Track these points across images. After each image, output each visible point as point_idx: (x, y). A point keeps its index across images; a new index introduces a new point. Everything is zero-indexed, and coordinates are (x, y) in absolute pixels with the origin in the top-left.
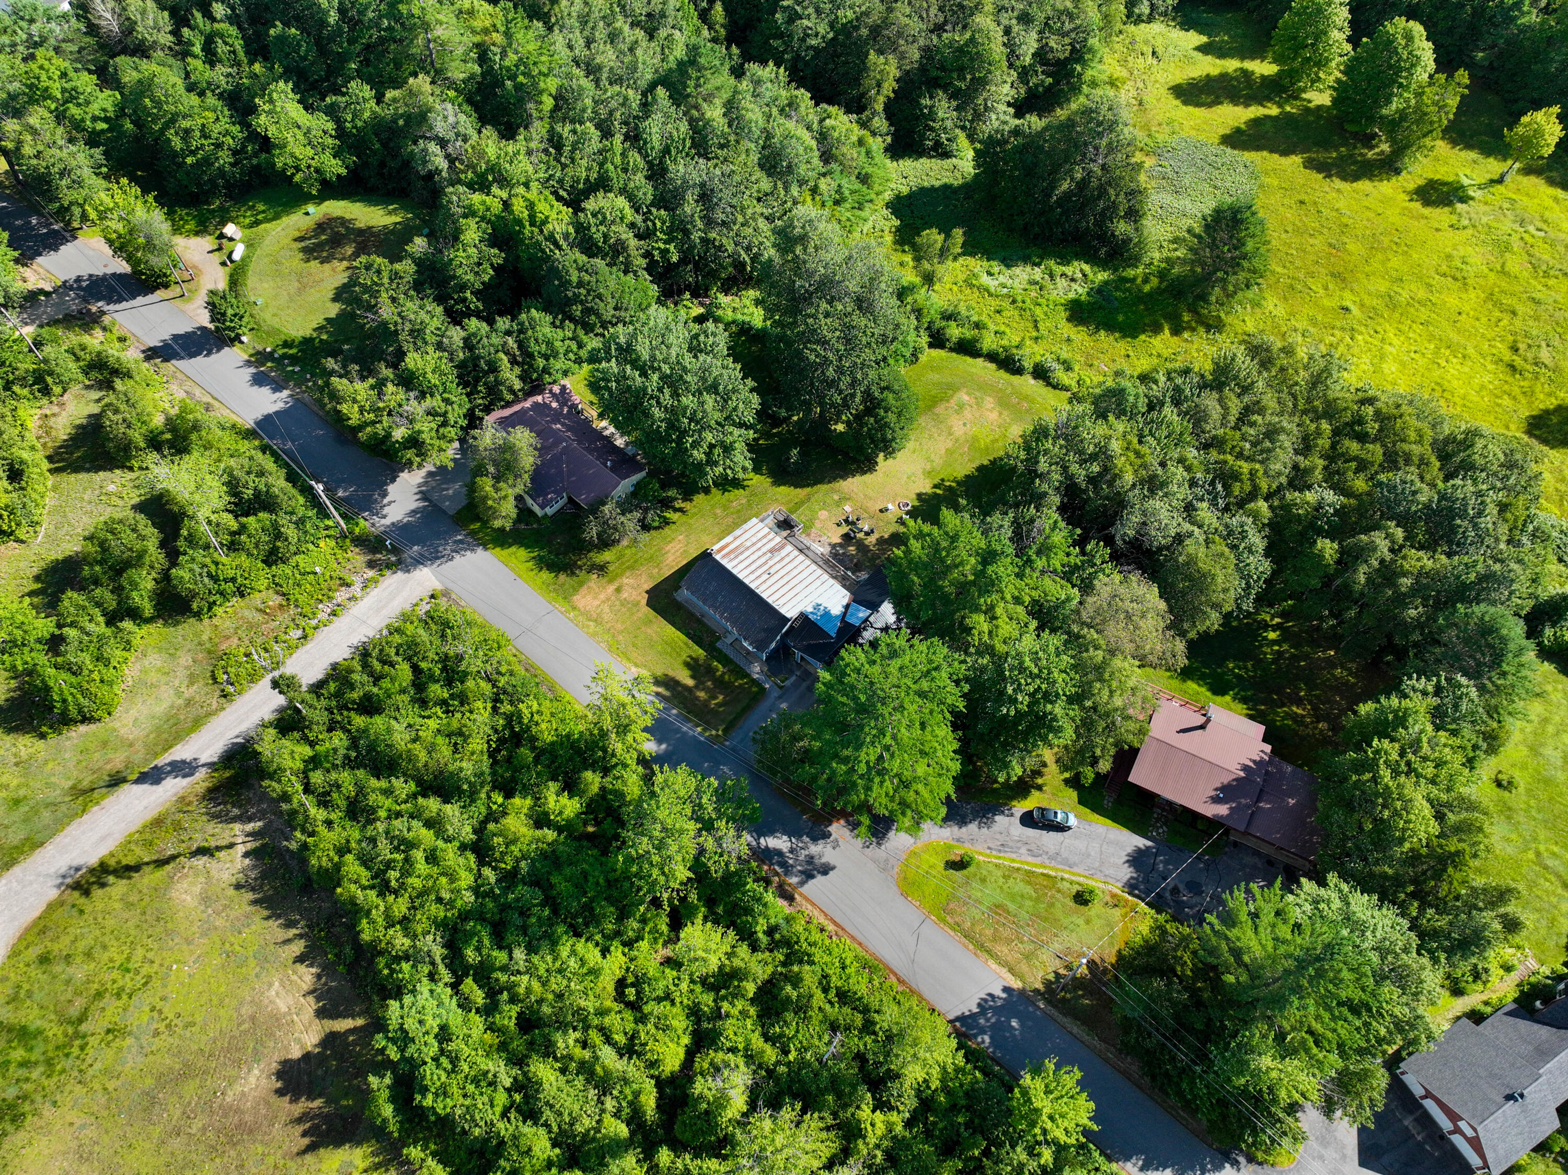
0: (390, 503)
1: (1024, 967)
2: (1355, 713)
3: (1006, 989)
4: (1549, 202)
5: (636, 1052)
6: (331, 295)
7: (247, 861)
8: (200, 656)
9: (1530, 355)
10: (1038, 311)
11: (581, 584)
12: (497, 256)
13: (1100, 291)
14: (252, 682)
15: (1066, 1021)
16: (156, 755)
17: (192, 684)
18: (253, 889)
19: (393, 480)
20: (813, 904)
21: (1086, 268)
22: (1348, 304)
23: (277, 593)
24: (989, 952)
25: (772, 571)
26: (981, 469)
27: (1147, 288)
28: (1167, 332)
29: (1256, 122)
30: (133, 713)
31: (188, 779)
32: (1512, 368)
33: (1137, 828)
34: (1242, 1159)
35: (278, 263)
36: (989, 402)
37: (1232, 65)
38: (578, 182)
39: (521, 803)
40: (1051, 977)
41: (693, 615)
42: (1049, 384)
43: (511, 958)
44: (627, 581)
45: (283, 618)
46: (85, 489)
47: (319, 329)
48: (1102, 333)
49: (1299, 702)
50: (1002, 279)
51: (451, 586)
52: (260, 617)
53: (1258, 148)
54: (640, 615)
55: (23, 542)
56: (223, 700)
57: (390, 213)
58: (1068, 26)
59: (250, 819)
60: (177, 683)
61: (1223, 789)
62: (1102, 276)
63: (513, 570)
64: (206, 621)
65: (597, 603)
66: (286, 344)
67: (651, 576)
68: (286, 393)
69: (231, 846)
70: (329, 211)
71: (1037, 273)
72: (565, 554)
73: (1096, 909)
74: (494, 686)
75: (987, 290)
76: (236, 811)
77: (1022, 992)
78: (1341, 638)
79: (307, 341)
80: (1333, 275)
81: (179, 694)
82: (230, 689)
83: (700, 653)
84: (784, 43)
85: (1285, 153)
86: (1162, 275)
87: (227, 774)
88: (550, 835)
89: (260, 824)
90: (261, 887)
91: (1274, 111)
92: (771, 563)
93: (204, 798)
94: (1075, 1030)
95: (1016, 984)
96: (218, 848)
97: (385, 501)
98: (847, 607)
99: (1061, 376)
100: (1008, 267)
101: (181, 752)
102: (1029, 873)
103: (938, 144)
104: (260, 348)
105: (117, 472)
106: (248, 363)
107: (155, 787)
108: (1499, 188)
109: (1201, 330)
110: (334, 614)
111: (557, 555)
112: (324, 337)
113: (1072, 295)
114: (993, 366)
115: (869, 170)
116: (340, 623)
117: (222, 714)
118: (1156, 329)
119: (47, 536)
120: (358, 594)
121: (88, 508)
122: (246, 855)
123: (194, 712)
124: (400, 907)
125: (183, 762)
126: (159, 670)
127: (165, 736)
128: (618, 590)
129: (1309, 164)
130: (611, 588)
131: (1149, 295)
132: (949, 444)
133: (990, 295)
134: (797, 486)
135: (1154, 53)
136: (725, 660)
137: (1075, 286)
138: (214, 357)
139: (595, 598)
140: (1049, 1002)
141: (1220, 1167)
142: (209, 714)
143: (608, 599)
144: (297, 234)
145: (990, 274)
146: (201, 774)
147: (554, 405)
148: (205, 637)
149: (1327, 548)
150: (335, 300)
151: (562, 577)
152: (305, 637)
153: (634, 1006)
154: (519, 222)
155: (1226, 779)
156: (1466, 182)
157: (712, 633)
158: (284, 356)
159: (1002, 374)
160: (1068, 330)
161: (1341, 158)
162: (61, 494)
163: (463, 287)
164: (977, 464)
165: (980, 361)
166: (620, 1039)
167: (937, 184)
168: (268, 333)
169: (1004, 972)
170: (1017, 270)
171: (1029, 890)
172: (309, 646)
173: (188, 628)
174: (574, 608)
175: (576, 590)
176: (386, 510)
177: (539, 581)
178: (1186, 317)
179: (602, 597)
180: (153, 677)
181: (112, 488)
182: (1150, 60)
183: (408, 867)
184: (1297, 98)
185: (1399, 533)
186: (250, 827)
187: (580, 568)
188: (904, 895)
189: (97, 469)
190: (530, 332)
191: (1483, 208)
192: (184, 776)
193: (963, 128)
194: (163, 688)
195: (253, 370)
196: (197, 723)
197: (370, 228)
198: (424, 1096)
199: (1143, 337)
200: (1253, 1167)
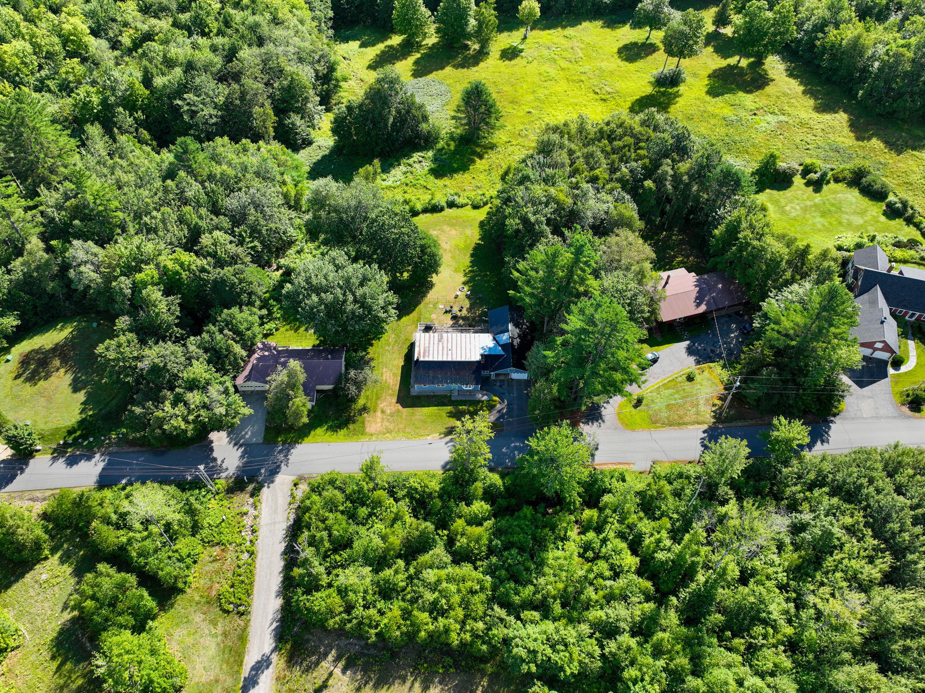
0: (223, 461)
1: (701, 419)
2: (713, 237)
3: (704, 432)
4: (549, 37)
5: (619, 572)
6: (70, 390)
7: (348, 672)
8: (205, 608)
9: (604, 92)
10: (422, 182)
11: (363, 423)
12: (176, 299)
13: (435, 160)
14: (249, 595)
15: (733, 424)
16: (238, 672)
17: (216, 624)
18: (366, 683)
19: (212, 450)
20: (605, 464)
21: (419, 154)
22: (528, 110)
23: (213, 546)
24: (684, 424)
25: (450, 347)
26: (472, 255)
27: (452, 147)
28: (477, 160)
29: (416, 63)
30: (199, 666)
31: (271, 667)
32: (604, 100)
33: (678, 339)
34: (832, 419)
35: (16, 397)
36: (446, 228)
37: (381, 47)
38: (181, 239)
39: (459, 524)
40: (713, 414)
41: (428, 396)
42: (458, 207)
43: (535, 585)
44: (382, 405)
45: (230, 555)
46: (26, 591)
47: (83, 411)
48: (455, 175)
49: (675, 257)
50: (392, 179)
51: (300, 473)
52: (217, 565)
53: (430, 72)
54: (405, 414)
55: (18, 647)
56: (244, 617)
57: (61, 330)
58: (317, 57)
59: (326, 655)
60: (207, 632)
61: (697, 298)
62: (430, 154)
63: (322, 442)
64: (188, 590)
65: (379, 425)
66: (70, 432)
67: (392, 395)
68: (97, 456)
69: (331, 674)
70: (21, 351)
71: (403, 168)
72: (341, 416)
73: (698, 378)
74: (384, 490)
75: (390, 187)
76: (314, 658)
77: (710, 427)
78: (664, 224)
79: (82, 422)
80: (511, 103)
81: (215, 636)
82: (241, 609)
83: (449, 408)
84: (195, 130)
85: (442, 68)
86: (452, 138)
87: (288, 646)
88: (488, 524)
89: (333, 652)
90: (369, 677)
91: (418, 55)
92: (445, 345)
93: (289, 667)
94: (740, 424)
95: (705, 427)
96: (327, 680)
97: (219, 462)
98: (494, 339)
99: (460, 201)
100: (388, 173)
101: (251, 659)
102: (663, 385)
103: (304, 140)
104: (54, 446)
105: (37, 567)
106: (54, 459)
107: (257, 687)
108: (527, 41)
109: (489, 151)
110: (254, 532)
111: (337, 419)
112: (91, 413)
113: (427, 169)
114: (428, 215)
115: (296, 163)
116: (262, 533)
117: (252, 623)
118: (473, 162)
119: (31, 632)
120: (256, 513)
121: (40, 598)
122: (344, 671)
123: (234, 636)
124: (460, 613)
125: (258, 662)
126: (189, 635)
127: (232, 660)
128: (383, 412)
129: (456, 67)
130: (379, 414)
131: (455, 150)
132: (450, 255)
133: (395, 188)
134: (408, 314)
135: (344, 58)
136: (464, 403)
137: (424, 164)
138: (28, 471)
139: (376, 423)
140: (722, 422)
141: (829, 428)
142: (244, 629)
143: (383, 419)
144: (14, 375)
145: (384, 180)
146: (275, 658)
147: (266, 353)
148: (197, 598)
149: (649, 183)
150: (76, 390)
151: (351, 426)
152: (251, 553)
153: (597, 557)
154: (177, 273)
155: (694, 294)
156: (515, 44)
157: (446, 396)
158: (75, 439)
159: (436, 215)
160: (440, 183)
161: (463, 59)
162: (13, 606)
163: (169, 327)
164: (469, 255)
165: (421, 215)
166: (608, 573)
167: (319, 158)
168: (52, 434)
169: (696, 426)
170: (393, 172)
171: (671, 391)
172: (259, 556)
173: (180, 601)
174: (372, 435)
175: (364, 427)
176: (224, 466)
177: (342, 437)
178: (478, 150)
179: (379, 420)
180: (189, 641)
181: (44, 577)
182: (346, 62)
183: (444, 594)
184: (421, 46)
185: (669, 161)
186: (330, 658)
187: (354, 416)
188: (633, 430)
189: (22, 575)
190: (234, 321)
191: (529, 51)
192: (267, 667)
193: (308, 126)
194: (202, 640)
195: (61, 460)
196: (243, 638)
197: (57, 344)
198: (565, 671)
199: (471, 167)
200: (838, 417)
